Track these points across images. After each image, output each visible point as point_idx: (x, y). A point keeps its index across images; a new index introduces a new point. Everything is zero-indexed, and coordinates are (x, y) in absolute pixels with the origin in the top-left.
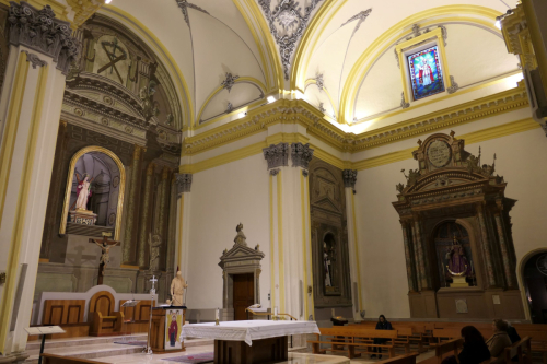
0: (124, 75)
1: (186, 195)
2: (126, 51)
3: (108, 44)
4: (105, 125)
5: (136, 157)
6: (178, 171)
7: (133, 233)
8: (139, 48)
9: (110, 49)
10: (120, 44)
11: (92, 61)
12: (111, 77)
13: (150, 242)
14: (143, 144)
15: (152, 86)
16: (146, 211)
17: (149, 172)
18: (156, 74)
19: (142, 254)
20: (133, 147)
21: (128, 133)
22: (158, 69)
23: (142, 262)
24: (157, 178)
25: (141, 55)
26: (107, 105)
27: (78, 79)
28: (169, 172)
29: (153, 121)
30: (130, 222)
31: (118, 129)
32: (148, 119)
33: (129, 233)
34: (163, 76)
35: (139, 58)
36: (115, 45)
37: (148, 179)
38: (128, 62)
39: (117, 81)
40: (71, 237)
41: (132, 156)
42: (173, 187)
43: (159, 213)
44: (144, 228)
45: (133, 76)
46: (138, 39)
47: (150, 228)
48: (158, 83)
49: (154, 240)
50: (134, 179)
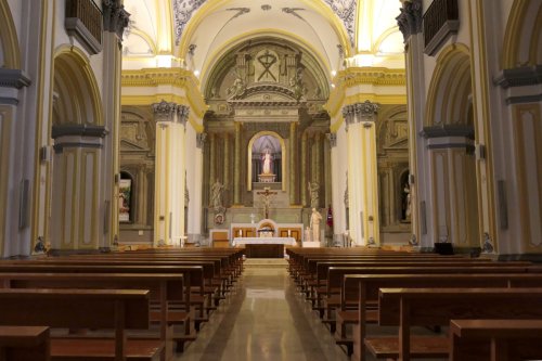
0: (276, 74)
1: (334, 150)
2: (276, 55)
3: (262, 57)
4: (267, 115)
5: (292, 131)
6: (329, 131)
7: (295, 184)
8: (286, 47)
9: (264, 60)
10: (271, 52)
11: (253, 74)
12: (267, 80)
13: (309, 188)
14: (297, 119)
15: (299, 72)
16: (304, 168)
17: (304, 138)
18: (302, 62)
19: (304, 197)
20: (289, 124)
21: (285, 115)
22: (303, 56)
23: (304, 203)
24: (310, 141)
25: (288, 52)
26: (267, 101)
27: (246, 91)
28: (321, 134)
29: (303, 99)
30: (293, 177)
31: (277, 115)
32: (299, 99)
33: (292, 184)
34: (307, 60)
35: (286, 56)
36: (267, 55)
37: (304, 144)
38: (278, 63)
39: (272, 80)
40: (255, 192)
41: (289, 131)
42: (326, 145)
43: (315, 166)
44: (304, 179)
45: (283, 71)
46: (284, 41)
47: (309, 178)
48: (304, 67)
49: (312, 187)
50: (292, 146)
